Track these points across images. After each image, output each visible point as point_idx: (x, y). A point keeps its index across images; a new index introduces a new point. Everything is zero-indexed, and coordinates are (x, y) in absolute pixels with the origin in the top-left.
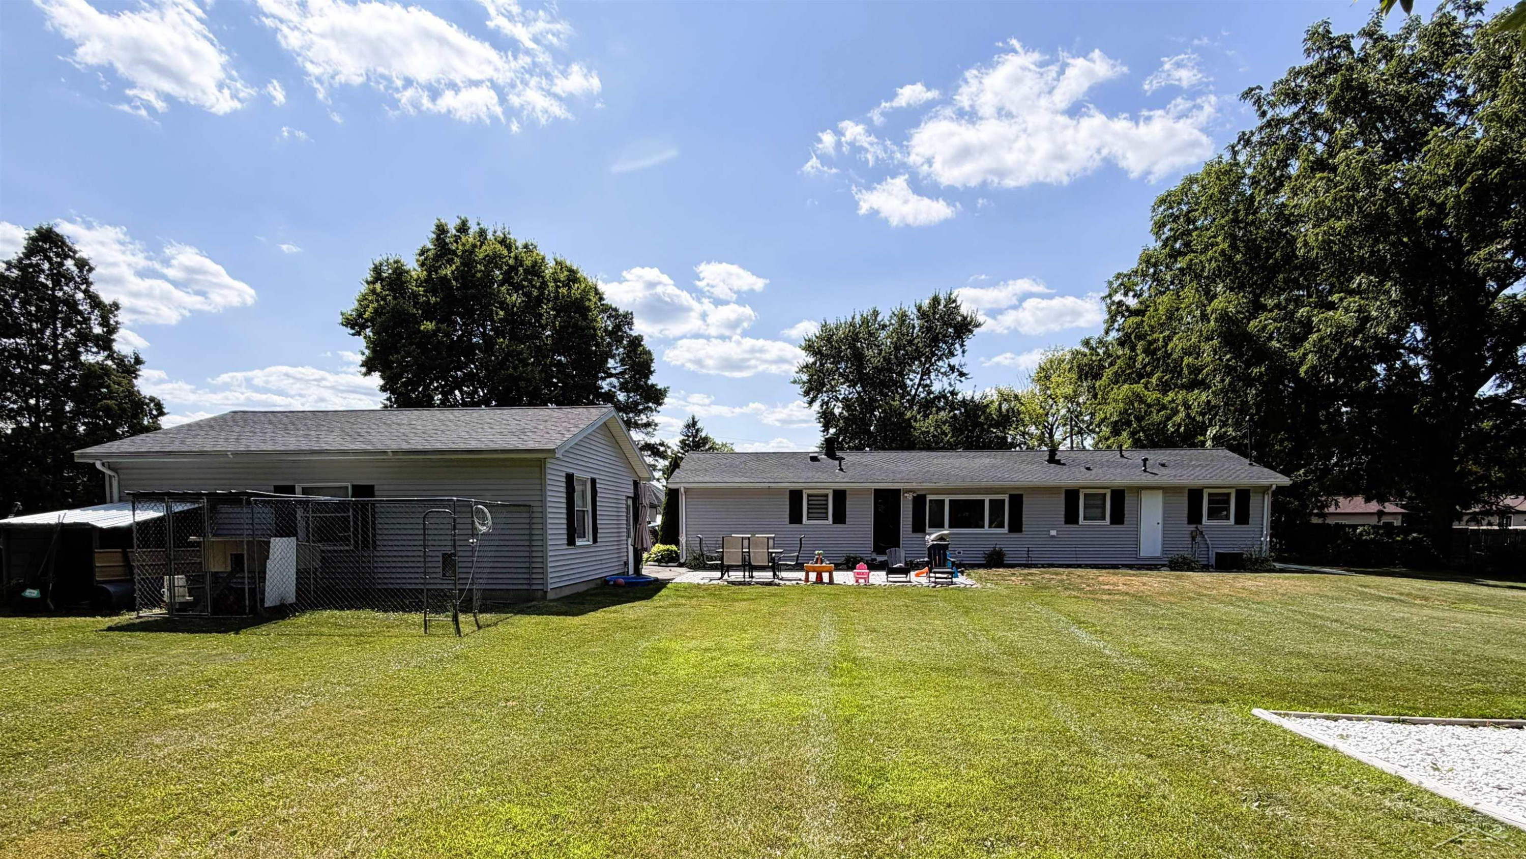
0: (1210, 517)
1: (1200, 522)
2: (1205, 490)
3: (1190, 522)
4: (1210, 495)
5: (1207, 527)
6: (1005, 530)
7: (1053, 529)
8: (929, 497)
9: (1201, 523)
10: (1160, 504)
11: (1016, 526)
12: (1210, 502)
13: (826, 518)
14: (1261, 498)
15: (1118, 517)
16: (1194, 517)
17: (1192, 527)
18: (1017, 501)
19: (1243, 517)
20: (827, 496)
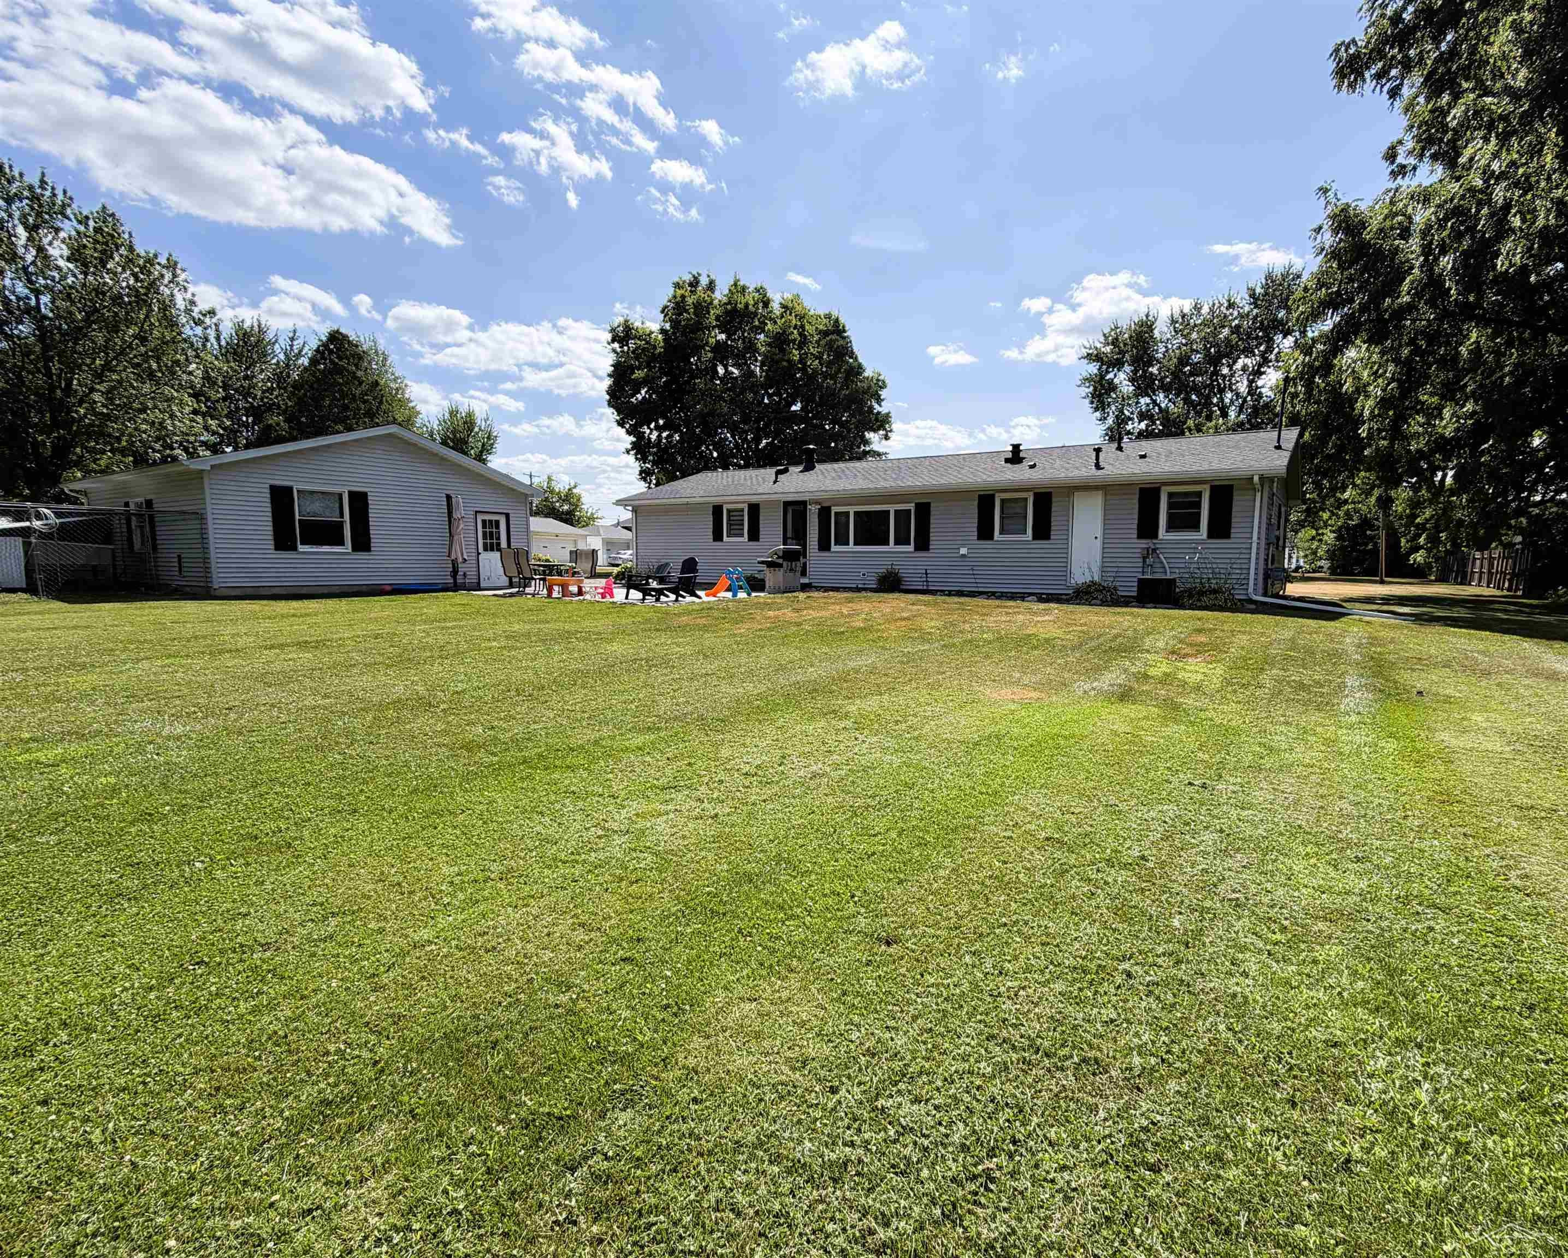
0: (1171, 527)
1: (1154, 535)
2: (1163, 488)
3: (1140, 536)
4: (1171, 495)
5: (1169, 542)
6: (911, 548)
7: (963, 546)
8: (834, 509)
9: (1156, 536)
10: (1099, 513)
11: (923, 544)
12: (1171, 506)
13: (742, 535)
14: (1251, 498)
15: (1042, 531)
16: (1147, 529)
17: (1144, 543)
18: (923, 510)
19: (1220, 528)
20: (742, 510)
